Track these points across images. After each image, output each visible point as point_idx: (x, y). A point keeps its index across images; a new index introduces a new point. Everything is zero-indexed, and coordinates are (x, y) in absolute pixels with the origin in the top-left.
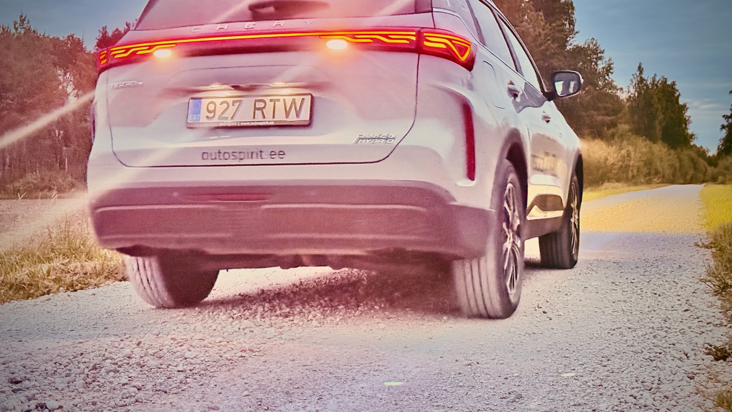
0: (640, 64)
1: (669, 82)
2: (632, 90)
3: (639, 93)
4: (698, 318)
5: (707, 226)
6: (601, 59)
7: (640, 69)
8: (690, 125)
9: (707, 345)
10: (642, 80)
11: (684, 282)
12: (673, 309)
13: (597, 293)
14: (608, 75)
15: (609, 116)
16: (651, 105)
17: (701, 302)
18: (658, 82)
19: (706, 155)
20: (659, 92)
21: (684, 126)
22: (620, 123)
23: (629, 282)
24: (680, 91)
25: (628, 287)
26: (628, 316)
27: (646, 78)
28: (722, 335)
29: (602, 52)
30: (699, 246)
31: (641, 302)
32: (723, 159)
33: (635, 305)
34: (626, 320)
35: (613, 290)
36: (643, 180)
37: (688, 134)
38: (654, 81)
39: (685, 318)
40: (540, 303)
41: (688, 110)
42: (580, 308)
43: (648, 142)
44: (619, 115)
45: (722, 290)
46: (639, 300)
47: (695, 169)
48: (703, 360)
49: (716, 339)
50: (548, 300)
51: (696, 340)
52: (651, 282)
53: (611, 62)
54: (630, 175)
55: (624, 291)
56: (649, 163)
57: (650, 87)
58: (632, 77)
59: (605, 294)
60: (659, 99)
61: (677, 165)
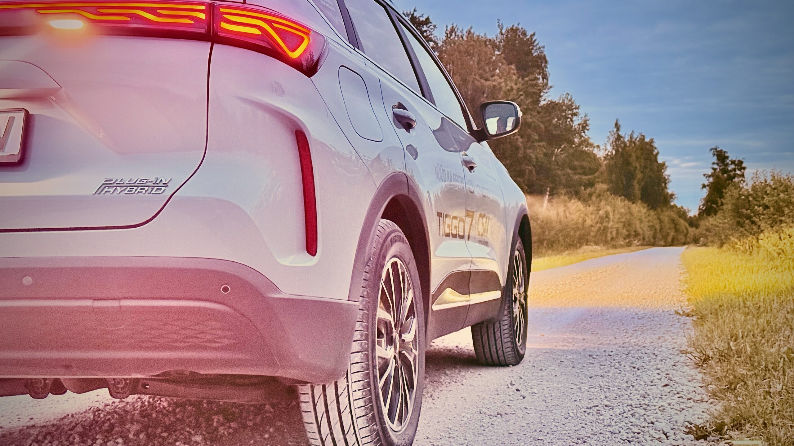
0: (617, 120)
1: (647, 140)
2: (610, 148)
3: (617, 151)
4: (678, 393)
5: (688, 292)
6: (577, 115)
7: (617, 126)
8: (670, 184)
9: (687, 424)
10: (619, 137)
11: (664, 354)
12: (652, 384)
13: (573, 367)
14: (584, 132)
15: (586, 175)
16: (628, 164)
17: (681, 376)
18: (636, 140)
19: (687, 216)
20: (637, 149)
21: (663, 185)
22: (598, 182)
23: (607, 354)
24: (659, 150)
25: (606, 360)
26: (605, 392)
27: (623, 135)
28: (703, 412)
29: (577, 108)
30: (680, 314)
31: (619, 377)
32: (704, 220)
33: (613, 380)
34: (603, 397)
35: (590, 363)
36: (622, 243)
37: (668, 193)
38: (631, 138)
39: (664, 394)
40: (513, 380)
41: (667, 169)
42: (555, 385)
43: (626, 202)
44: (596, 174)
45: (703, 363)
46: (617, 375)
47: (677, 230)
48: (683, 439)
49: (696, 416)
50: (522, 377)
51: (676, 417)
52: (630, 355)
53: (587, 118)
54: (609, 237)
55: (601, 365)
56: (628, 224)
57: (628, 144)
58: (609, 134)
59: (581, 369)
60: (637, 158)
61: (658, 227)
